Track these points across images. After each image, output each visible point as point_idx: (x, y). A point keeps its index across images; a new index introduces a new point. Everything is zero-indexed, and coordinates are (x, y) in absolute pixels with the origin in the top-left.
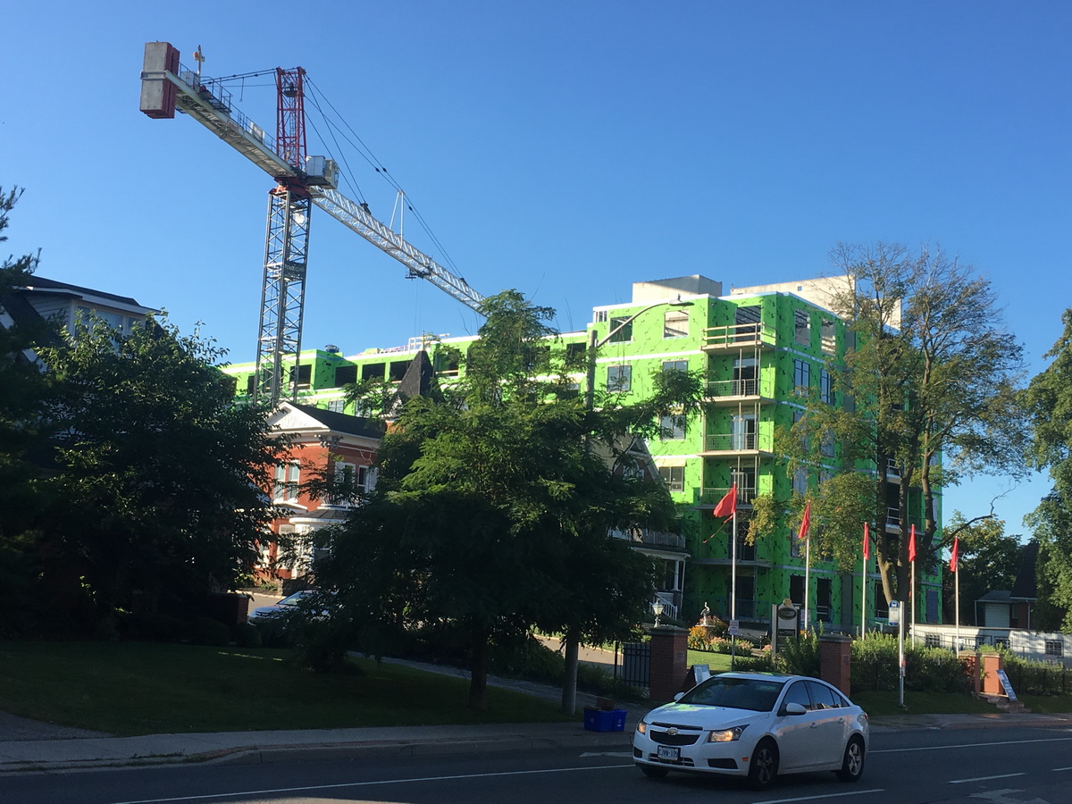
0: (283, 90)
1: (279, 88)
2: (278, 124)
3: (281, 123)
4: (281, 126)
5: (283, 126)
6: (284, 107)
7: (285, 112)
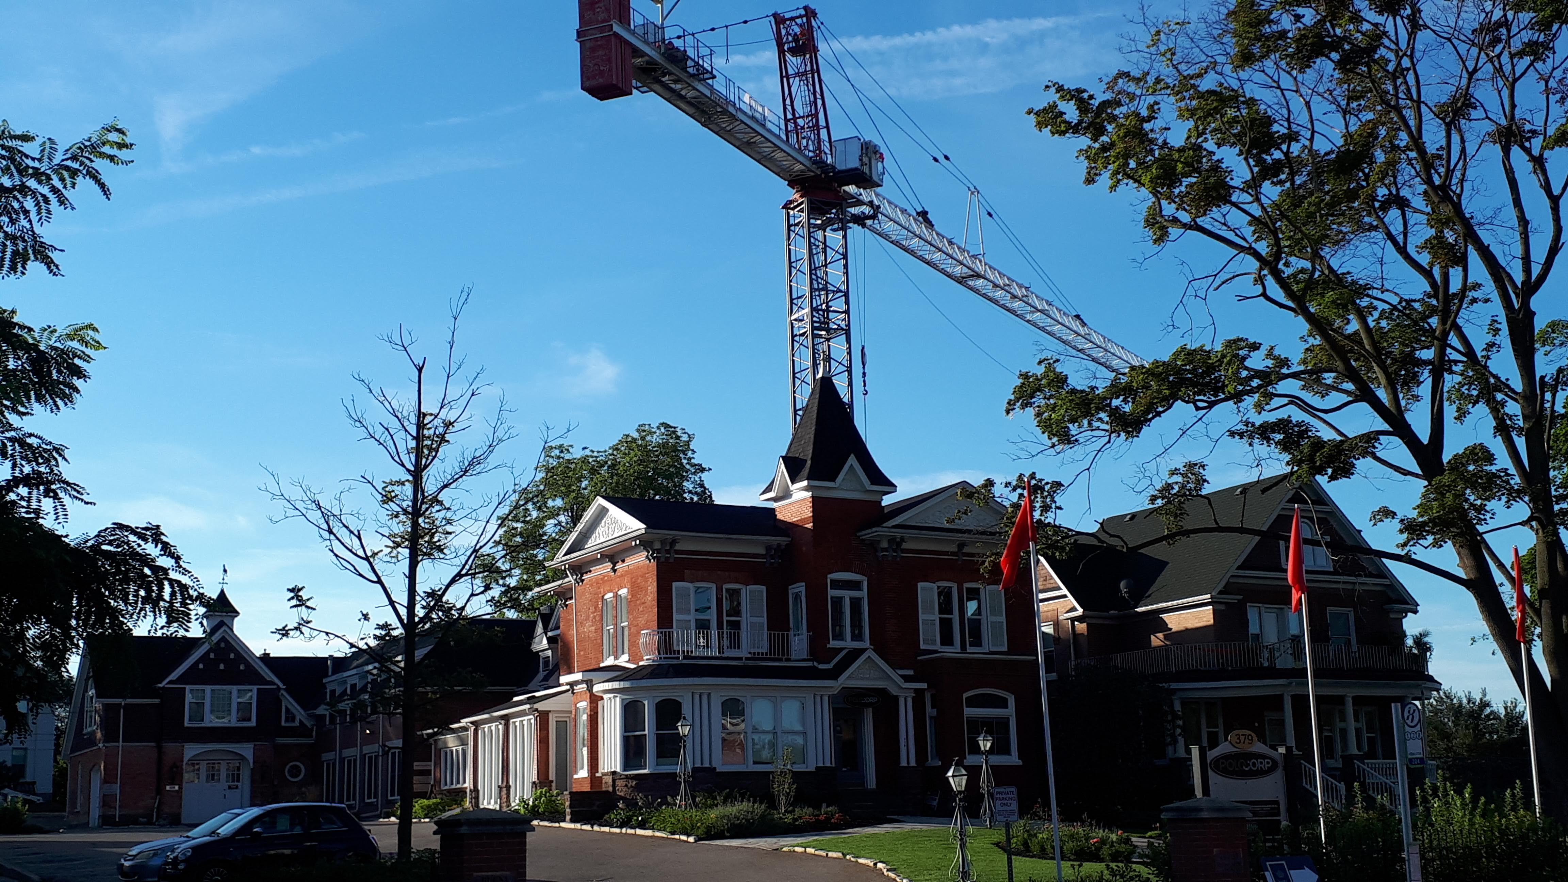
0: (786, 47)
1: (780, 45)
2: (784, 100)
3: (787, 98)
4: (788, 102)
5: (792, 102)
6: (791, 72)
7: (791, 80)
